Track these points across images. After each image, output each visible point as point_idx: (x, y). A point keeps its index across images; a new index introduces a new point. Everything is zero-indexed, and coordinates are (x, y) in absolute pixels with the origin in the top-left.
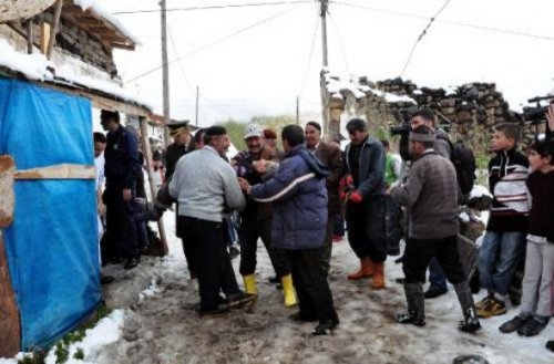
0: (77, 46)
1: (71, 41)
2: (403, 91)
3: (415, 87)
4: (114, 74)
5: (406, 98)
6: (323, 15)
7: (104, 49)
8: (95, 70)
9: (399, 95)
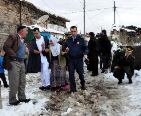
0: (57, 23)
1: (55, 22)
2: (133, 29)
3: (136, 28)
4: (65, 27)
5: (133, 31)
6: (114, 11)
7: (63, 23)
8: (61, 27)
9: (131, 30)
